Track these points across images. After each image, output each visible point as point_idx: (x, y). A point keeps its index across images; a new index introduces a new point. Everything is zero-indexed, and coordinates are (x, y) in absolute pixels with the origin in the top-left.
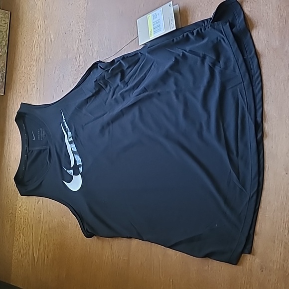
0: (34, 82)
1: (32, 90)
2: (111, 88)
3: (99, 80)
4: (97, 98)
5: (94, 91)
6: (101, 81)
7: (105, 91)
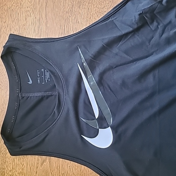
0: (29, 9)
1: (26, 19)
2: (159, 24)
3: (146, 13)
4: (136, 36)
5: (136, 26)
6: (148, 15)
7: (149, 28)
